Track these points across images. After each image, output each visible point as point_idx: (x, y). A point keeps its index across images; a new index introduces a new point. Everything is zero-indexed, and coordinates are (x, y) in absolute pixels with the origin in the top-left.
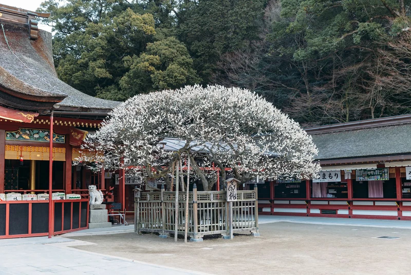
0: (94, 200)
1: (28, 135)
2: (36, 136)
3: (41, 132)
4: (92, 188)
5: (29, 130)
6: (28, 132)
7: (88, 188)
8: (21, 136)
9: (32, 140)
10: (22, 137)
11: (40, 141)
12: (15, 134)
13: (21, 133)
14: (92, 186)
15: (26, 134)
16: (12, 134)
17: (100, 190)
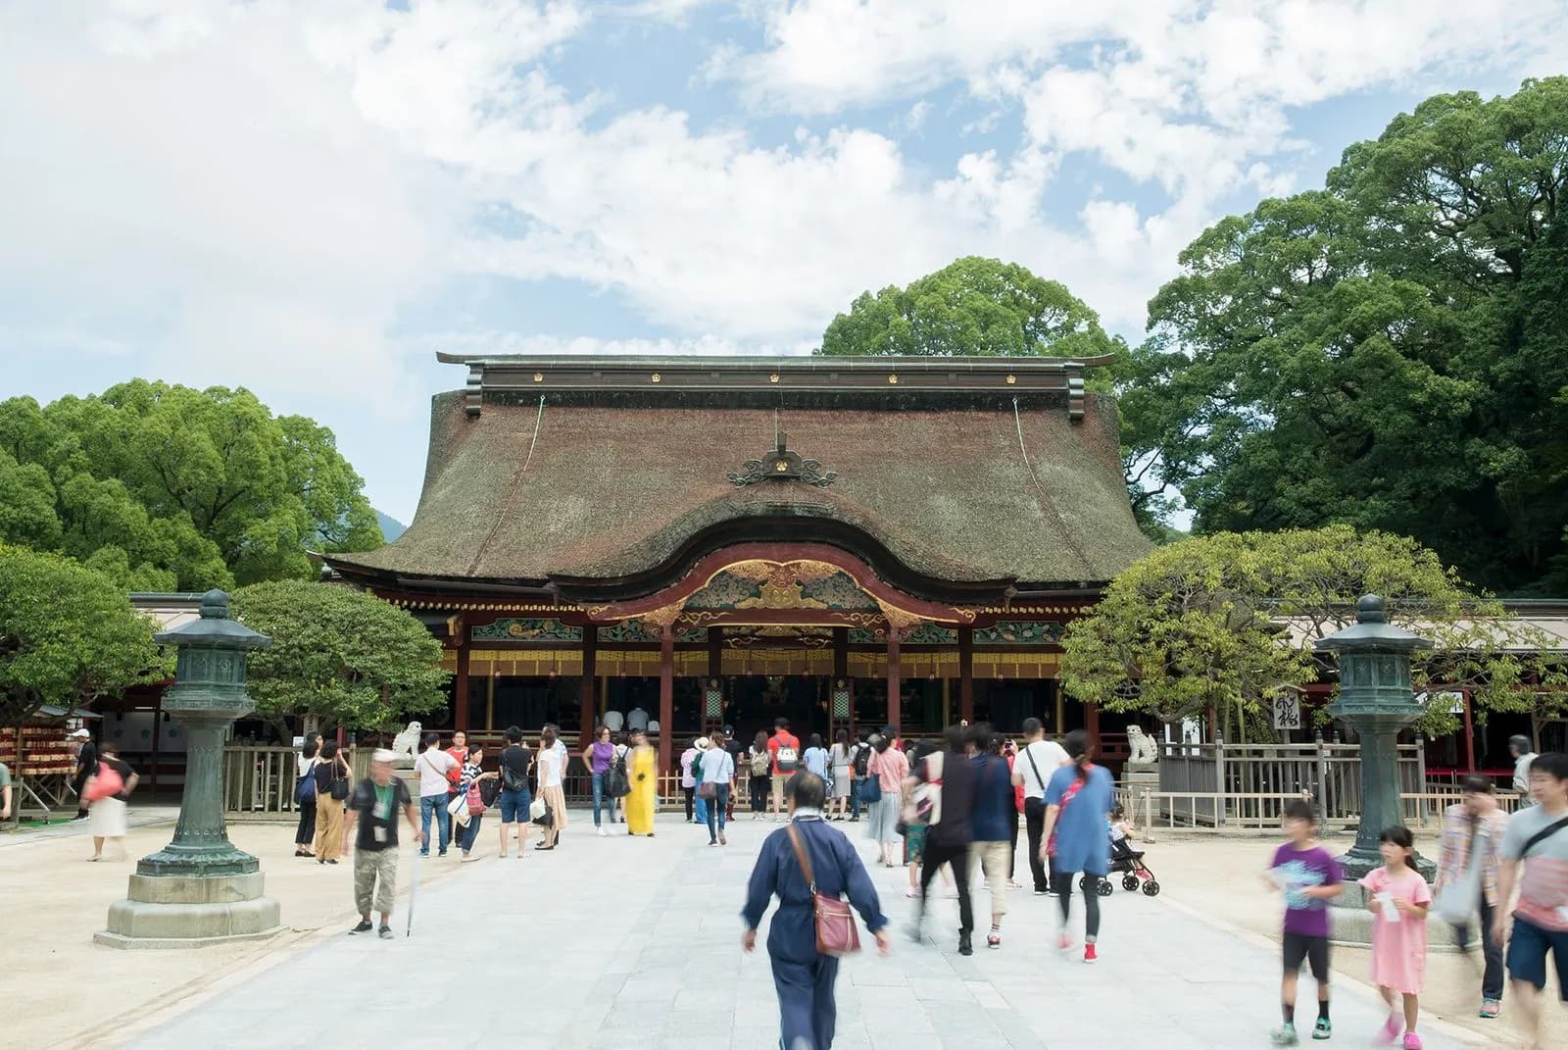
0: (1137, 755)
1: (1013, 633)
2: (1028, 634)
3: (1035, 625)
4: (1131, 732)
5: (1013, 624)
6: (1012, 627)
7: (1126, 732)
8: (999, 635)
9: (1020, 642)
10: (1003, 638)
11: (1036, 642)
12: (989, 632)
13: (1000, 630)
14: (1133, 727)
15: (1008, 631)
16: (984, 633)
17: (1150, 736)
